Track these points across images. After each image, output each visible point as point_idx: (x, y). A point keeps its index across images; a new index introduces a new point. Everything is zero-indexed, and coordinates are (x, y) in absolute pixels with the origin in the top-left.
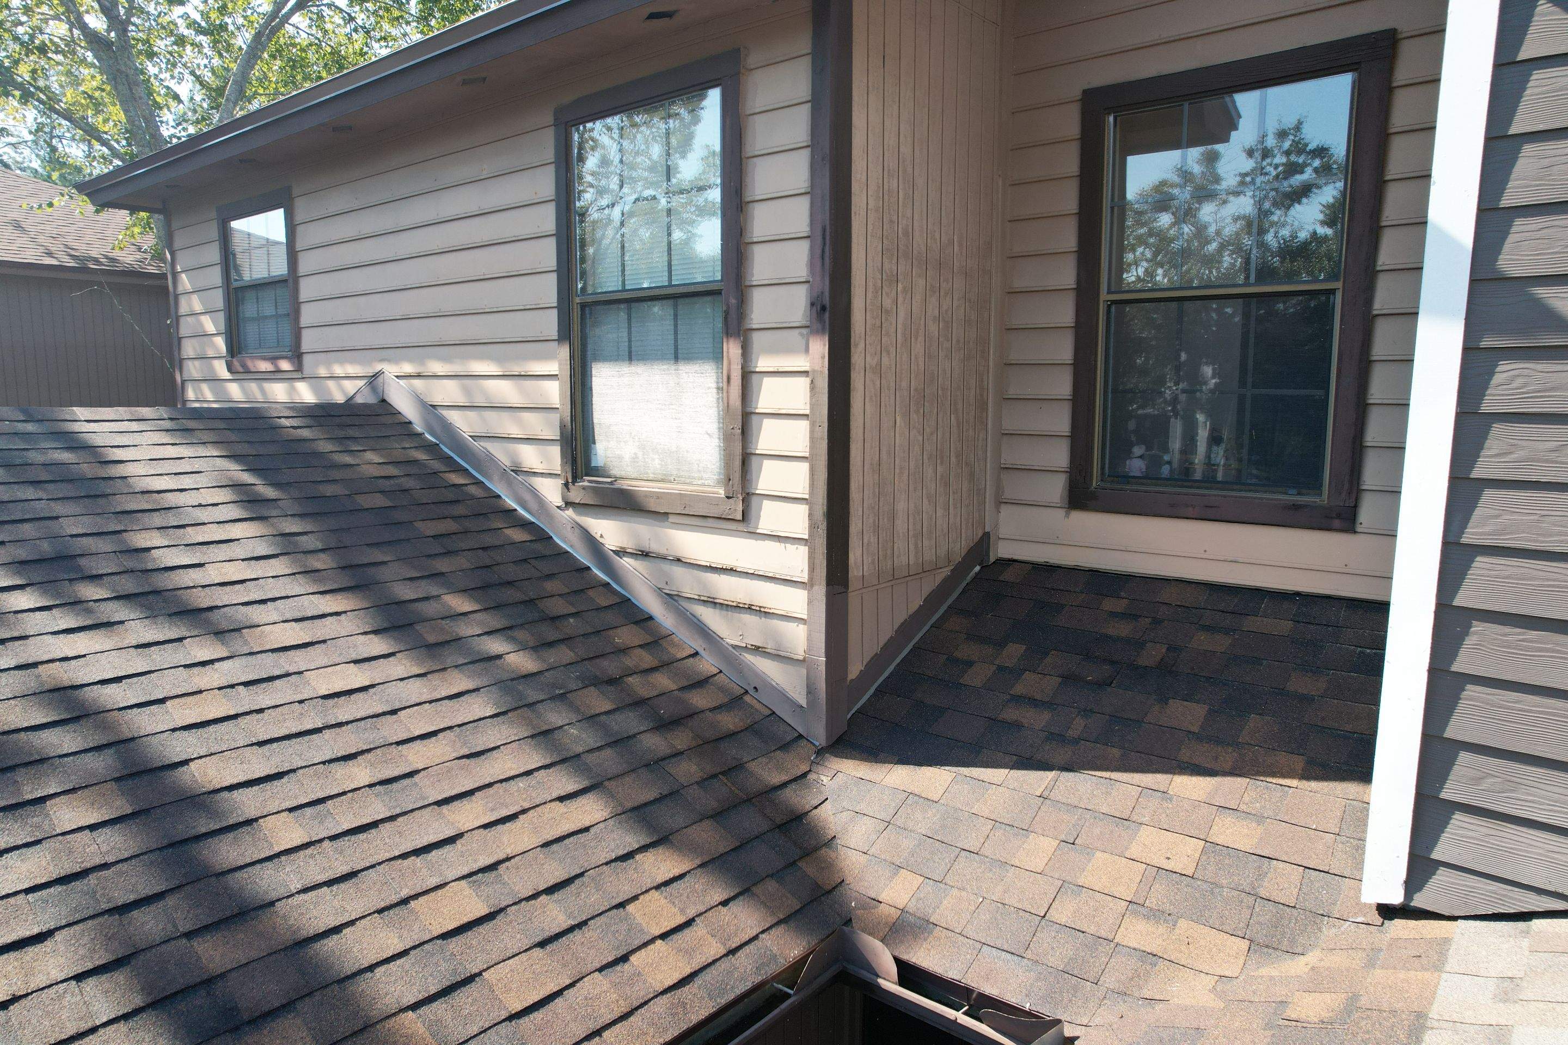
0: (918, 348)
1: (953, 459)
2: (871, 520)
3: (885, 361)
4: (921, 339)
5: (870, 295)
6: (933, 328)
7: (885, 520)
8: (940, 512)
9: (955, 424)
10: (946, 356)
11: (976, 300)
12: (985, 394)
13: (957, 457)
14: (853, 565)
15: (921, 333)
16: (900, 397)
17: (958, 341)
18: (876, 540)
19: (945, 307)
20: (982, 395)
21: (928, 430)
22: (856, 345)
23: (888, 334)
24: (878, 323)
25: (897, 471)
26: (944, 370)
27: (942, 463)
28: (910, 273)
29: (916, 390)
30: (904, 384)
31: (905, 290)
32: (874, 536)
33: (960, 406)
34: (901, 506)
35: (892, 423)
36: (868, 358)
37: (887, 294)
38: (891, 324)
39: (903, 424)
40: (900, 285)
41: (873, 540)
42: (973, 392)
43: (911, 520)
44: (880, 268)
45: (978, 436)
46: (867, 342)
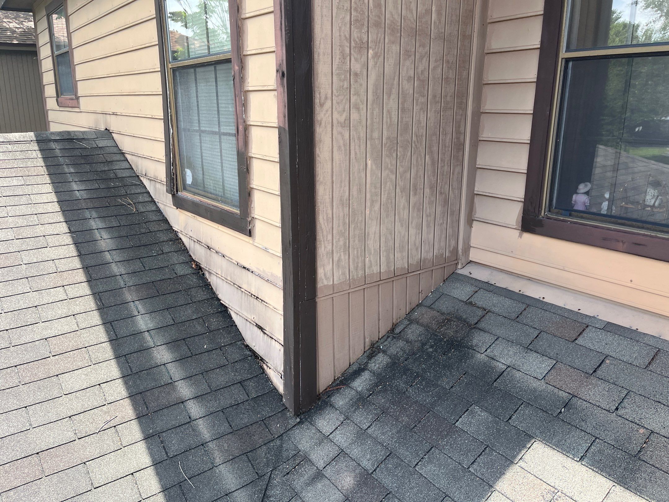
0: (392, 104)
1: (427, 191)
2: (341, 243)
3: (355, 116)
4: (394, 96)
5: (336, 62)
6: (407, 87)
7: (357, 241)
8: (412, 231)
9: (430, 163)
10: (421, 109)
11: (454, 61)
12: (462, 137)
13: (431, 188)
14: (323, 277)
15: (394, 91)
16: (371, 145)
17: (434, 96)
18: (347, 257)
19: (421, 68)
20: (458, 138)
21: (400, 170)
22: (322, 105)
23: (357, 94)
24: (346, 85)
25: (368, 204)
26: (419, 122)
27: (415, 194)
28: (382, 40)
29: (388, 138)
30: (376, 135)
31: (376, 55)
32: (345, 254)
33: (435, 149)
34: (373, 228)
35: (362, 167)
36: (336, 115)
37: (356, 60)
38: (361, 85)
39: (374, 167)
40: (371, 52)
41: (344, 257)
42: (449, 137)
43: (383, 239)
44: (348, 36)
45: (454, 171)
46: (334, 102)
